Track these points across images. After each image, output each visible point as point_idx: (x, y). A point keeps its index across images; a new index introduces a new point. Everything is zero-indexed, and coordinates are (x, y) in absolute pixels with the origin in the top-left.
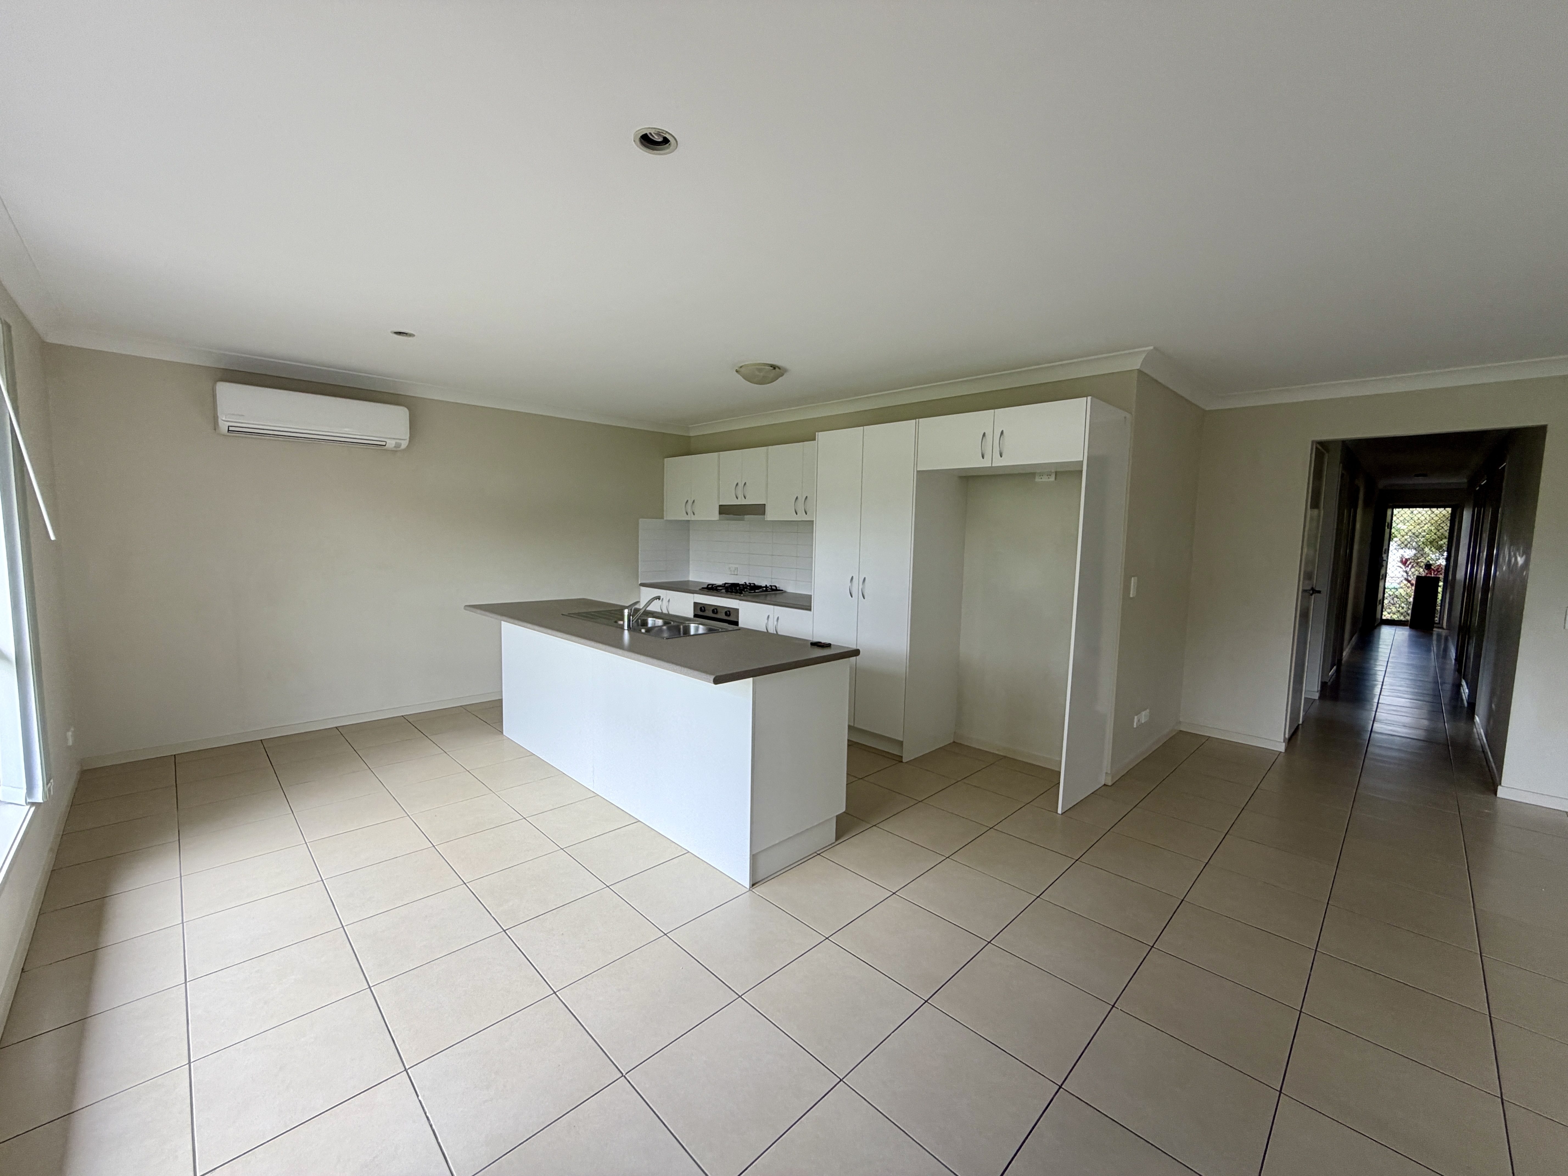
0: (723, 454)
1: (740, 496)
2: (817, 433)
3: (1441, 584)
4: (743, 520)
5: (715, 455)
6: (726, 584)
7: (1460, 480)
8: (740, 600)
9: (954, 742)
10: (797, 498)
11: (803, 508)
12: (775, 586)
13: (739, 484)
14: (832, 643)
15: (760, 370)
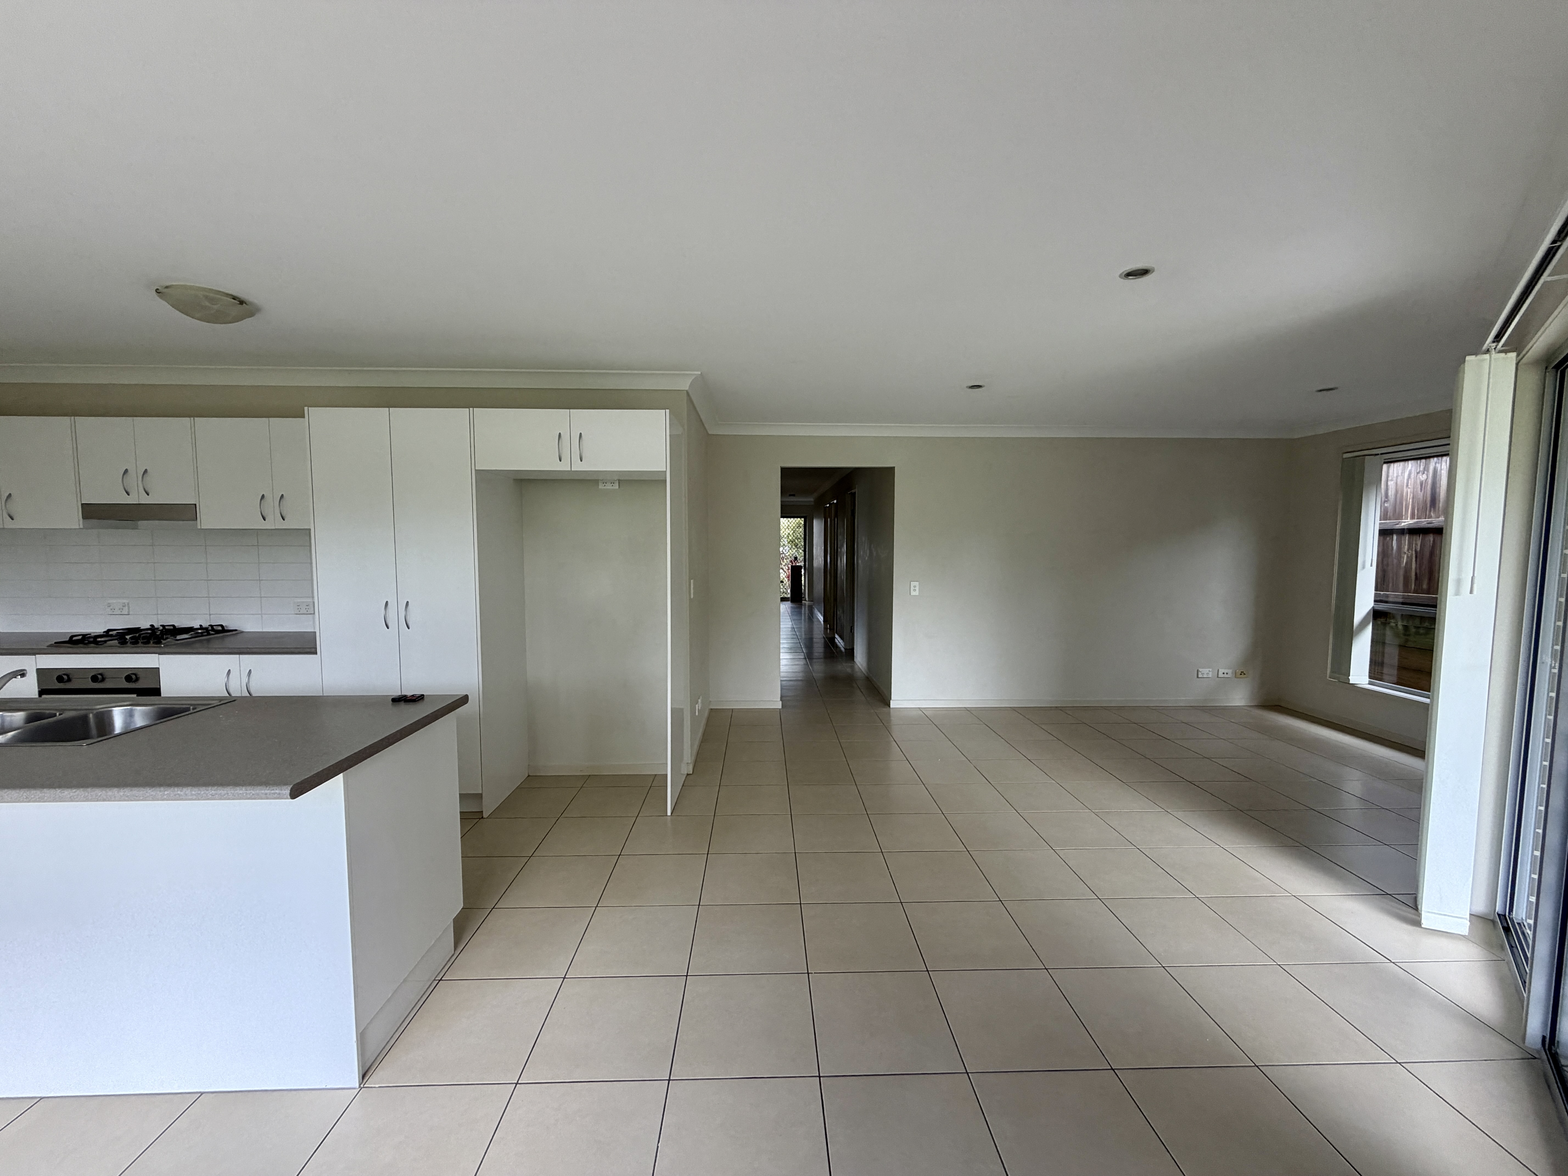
0: (84, 422)
1: (137, 491)
2: (306, 408)
3: (803, 570)
4: (135, 528)
5: (65, 421)
6: (109, 630)
7: (810, 499)
8: (160, 654)
9: (529, 776)
10: (263, 496)
11: (279, 512)
12: (222, 626)
13: (132, 471)
14: (425, 694)
15: (212, 300)
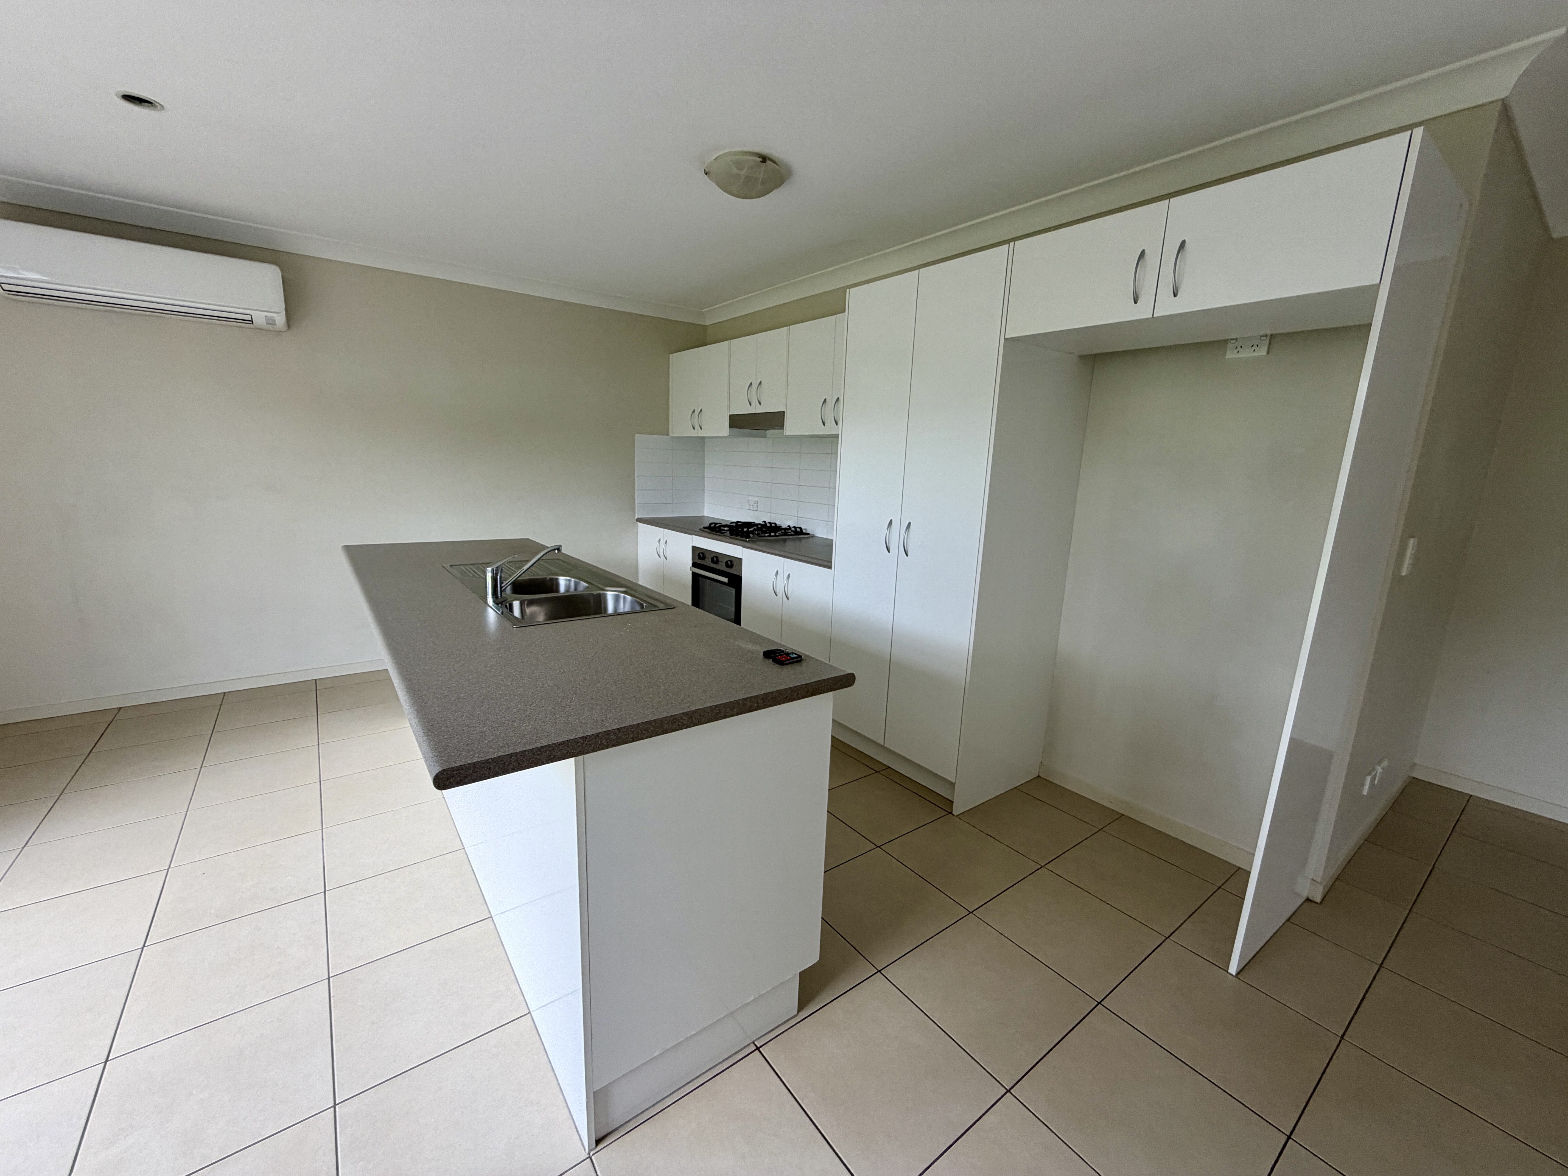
0: (734, 342)
1: (755, 402)
2: (848, 290)
8: (744, 547)
9: (1039, 776)
10: (825, 401)
11: (832, 416)
12: (800, 528)
13: (753, 385)
